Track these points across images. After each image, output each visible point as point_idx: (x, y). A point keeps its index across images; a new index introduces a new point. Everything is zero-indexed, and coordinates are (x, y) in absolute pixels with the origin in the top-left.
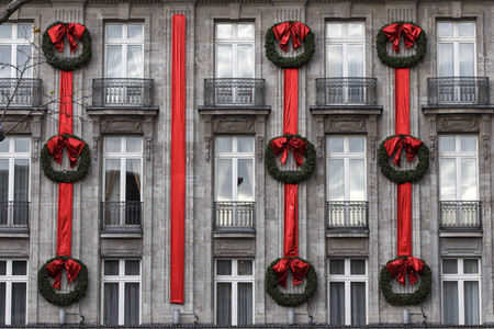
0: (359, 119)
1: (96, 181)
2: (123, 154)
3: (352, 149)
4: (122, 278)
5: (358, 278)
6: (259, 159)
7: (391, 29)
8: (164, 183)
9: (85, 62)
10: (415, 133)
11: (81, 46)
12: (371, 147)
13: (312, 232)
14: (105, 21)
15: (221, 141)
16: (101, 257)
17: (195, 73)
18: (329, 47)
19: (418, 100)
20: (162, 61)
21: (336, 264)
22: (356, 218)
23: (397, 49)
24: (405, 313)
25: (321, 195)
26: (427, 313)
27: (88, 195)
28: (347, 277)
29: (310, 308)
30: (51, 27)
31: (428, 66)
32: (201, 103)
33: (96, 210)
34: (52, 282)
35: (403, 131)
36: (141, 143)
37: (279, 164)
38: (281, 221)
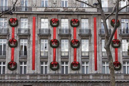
0: (67, 36)
1: (19, 47)
2: (24, 42)
3: (66, 42)
4: (23, 65)
5: (67, 65)
6: (49, 44)
7: (73, 20)
8: (31, 48)
9: (17, 25)
10: (77, 39)
11: (16, 22)
12: (69, 41)
13: (58, 57)
14: (21, 18)
15: (42, 40)
16: (19, 61)
17: (37, 27)
18: (62, 23)
19: (78, 33)
20: (31, 25)
21: (63, 63)
22: (67, 54)
24: (75, 72)
25: (60, 50)
26: (79, 72)
27: (17, 50)
28: (65, 65)
29: (58, 71)
30: (10, 19)
31: (80, 27)
32: (38, 33)
33: (19, 53)
34: (10, 66)
35: (75, 39)
36: (27, 40)
37: (52, 44)
38: (53, 55)
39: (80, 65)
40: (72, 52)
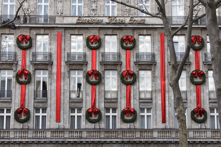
0: (114, 65)
1: (33, 84)
2: (41, 76)
3: (112, 75)
4: (41, 114)
5: (114, 114)
6: (84, 78)
7: (125, 38)
8: (54, 85)
9: (30, 47)
10: (132, 70)
11: (29, 42)
12: (118, 74)
13: (100, 100)
14: (36, 34)
15: (72, 72)
16: (34, 108)
17: (64, 51)
18: (106, 43)
19: (133, 60)
20: (54, 47)
21: (107, 110)
22: (114, 96)
23: (127, 44)
24: (129, 125)
25: (103, 88)
26: (135, 125)
27: (30, 89)
28: (111, 114)
29: (99, 123)
30: (19, 36)
31: (136, 50)
32: (66, 60)
33: (33, 93)
34: (19, 115)
35: (128, 69)
36: (47, 72)
37: (90, 79)
38: (91, 97)
39: (136, 113)
40: (124, 91)
